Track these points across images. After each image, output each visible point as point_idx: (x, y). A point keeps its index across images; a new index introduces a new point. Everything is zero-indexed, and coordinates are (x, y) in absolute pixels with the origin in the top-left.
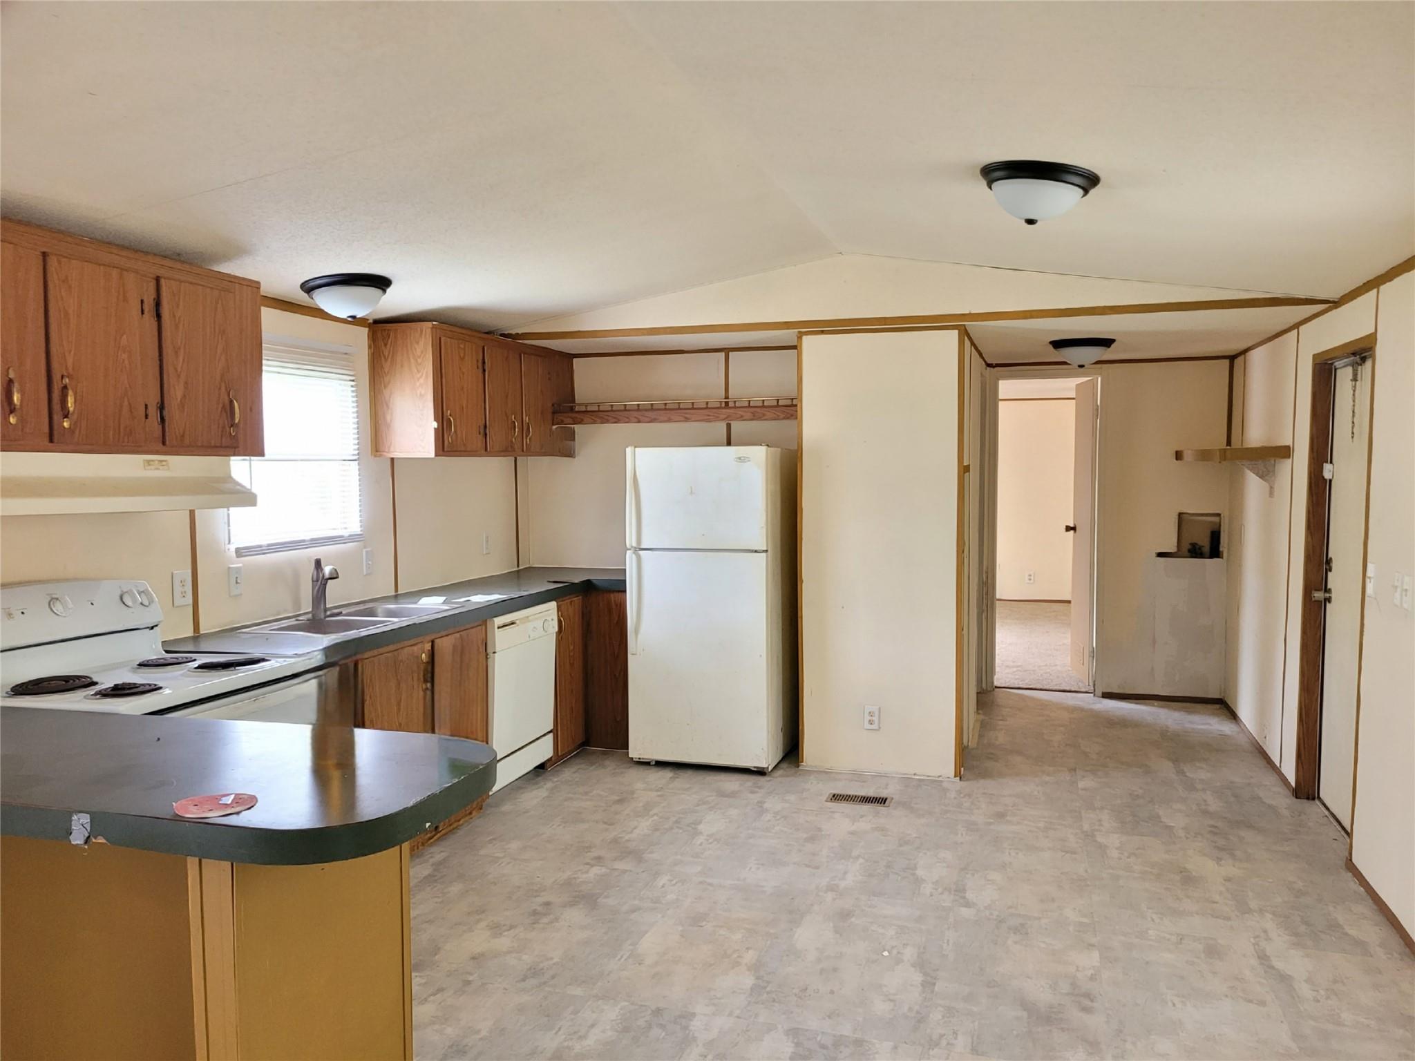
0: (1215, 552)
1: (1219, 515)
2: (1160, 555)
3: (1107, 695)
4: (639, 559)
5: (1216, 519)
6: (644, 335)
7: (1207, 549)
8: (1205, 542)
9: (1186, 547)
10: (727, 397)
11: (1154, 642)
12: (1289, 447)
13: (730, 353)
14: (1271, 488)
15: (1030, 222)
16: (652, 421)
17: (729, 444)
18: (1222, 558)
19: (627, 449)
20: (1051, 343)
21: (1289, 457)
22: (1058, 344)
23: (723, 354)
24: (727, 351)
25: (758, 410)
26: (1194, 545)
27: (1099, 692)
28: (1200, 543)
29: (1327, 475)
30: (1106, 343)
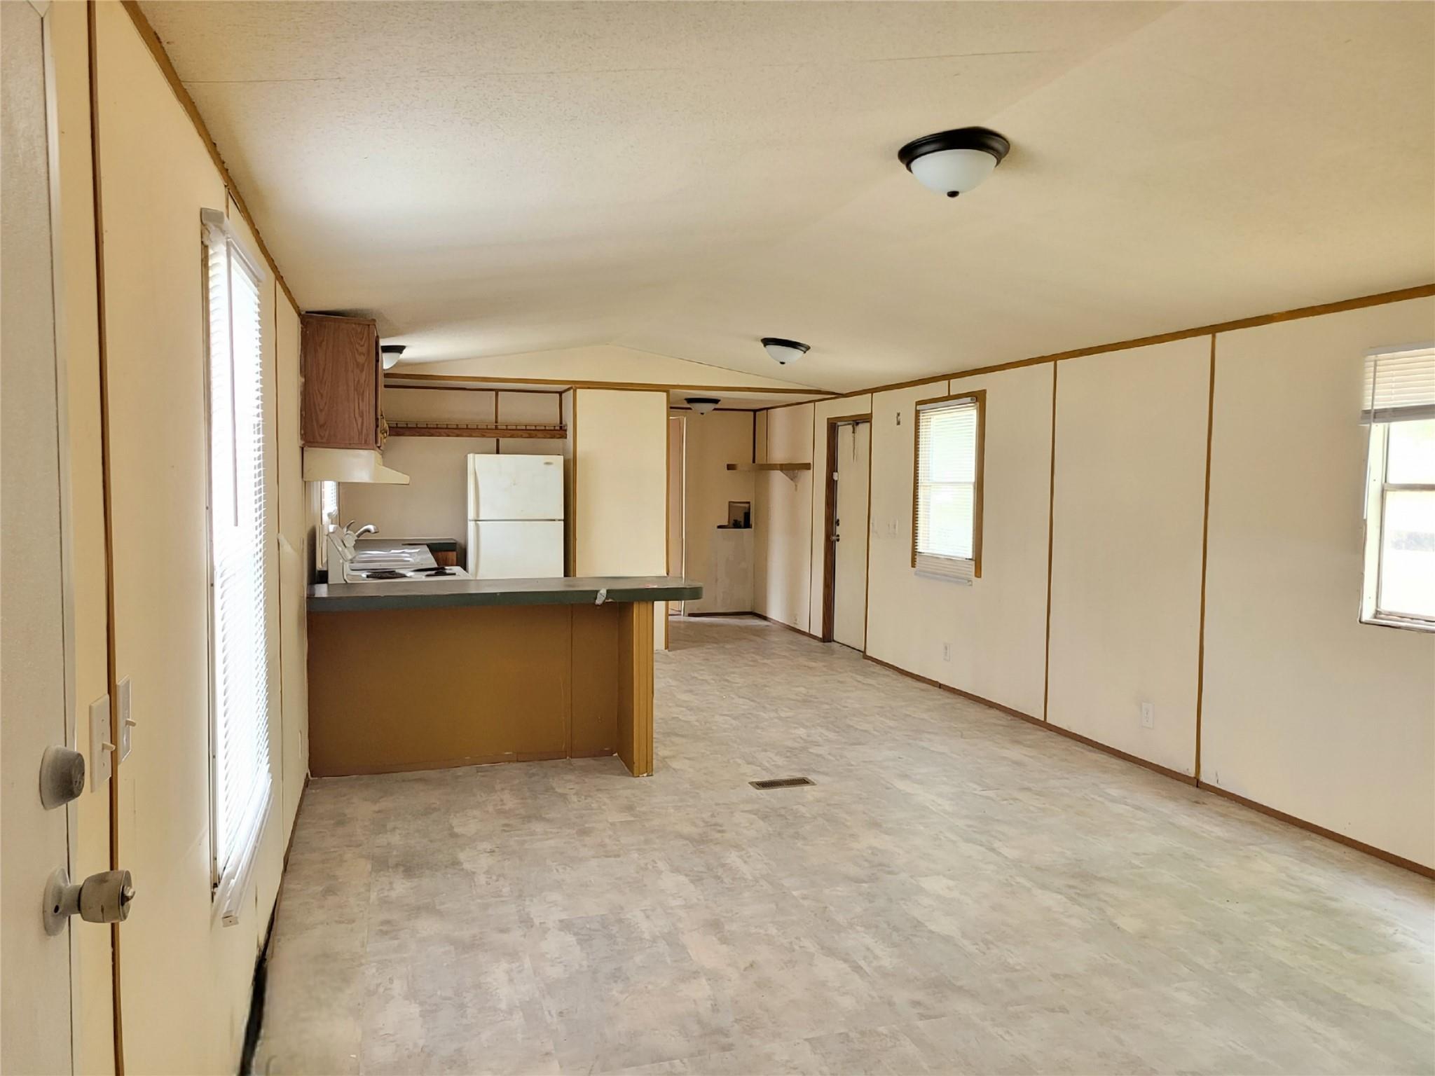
0: (747, 525)
1: (749, 503)
2: (719, 527)
3: (691, 615)
4: (477, 527)
5: (747, 505)
6: (478, 381)
7: (742, 524)
8: (741, 519)
9: (732, 522)
10: (496, 422)
11: (717, 580)
12: (810, 464)
13: (499, 393)
14: (796, 486)
15: (782, 363)
16: (458, 436)
17: (498, 452)
18: (751, 528)
19: (469, 455)
20: (686, 399)
21: (810, 469)
22: (690, 401)
23: (494, 392)
24: (497, 391)
25: (532, 432)
26: (736, 521)
27: (686, 614)
28: (739, 519)
29: (835, 478)
30: (716, 401)
